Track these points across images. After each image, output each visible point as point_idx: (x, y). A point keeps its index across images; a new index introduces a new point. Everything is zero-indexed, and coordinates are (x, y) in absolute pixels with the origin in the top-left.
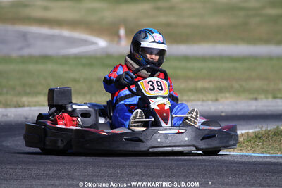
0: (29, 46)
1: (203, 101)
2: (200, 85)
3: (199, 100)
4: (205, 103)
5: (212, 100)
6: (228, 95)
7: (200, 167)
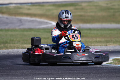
0: (23, 25)
1: (101, 46)
2: (98, 39)
3: (99, 45)
4: (102, 47)
5: (105, 45)
6: (111, 43)
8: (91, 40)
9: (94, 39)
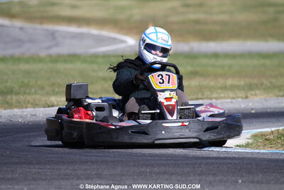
1: (233, 98)
2: (229, 82)
3: (229, 98)
5: (242, 98)
6: (258, 92)
7: (230, 165)
8: (212, 84)
9: (221, 82)
